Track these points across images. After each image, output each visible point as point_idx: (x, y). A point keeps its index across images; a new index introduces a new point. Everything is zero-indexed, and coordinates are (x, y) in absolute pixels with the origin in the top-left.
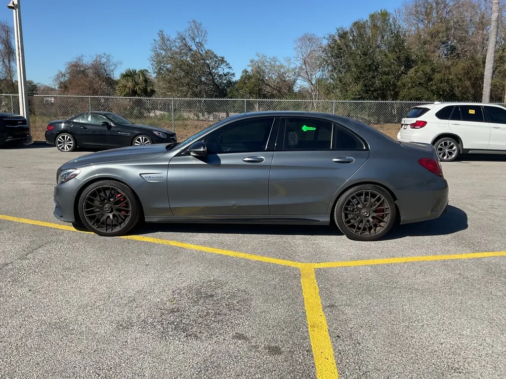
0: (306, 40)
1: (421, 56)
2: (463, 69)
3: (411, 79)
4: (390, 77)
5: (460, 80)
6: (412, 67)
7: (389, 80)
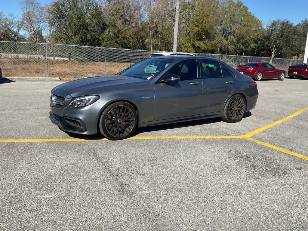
0: (29, 3)
1: (111, 23)
2: (134, 32)
3: (107, 36)
4: (95, 34)
5: (133, 38)
6: (107, 29)
7: (95, 36)
